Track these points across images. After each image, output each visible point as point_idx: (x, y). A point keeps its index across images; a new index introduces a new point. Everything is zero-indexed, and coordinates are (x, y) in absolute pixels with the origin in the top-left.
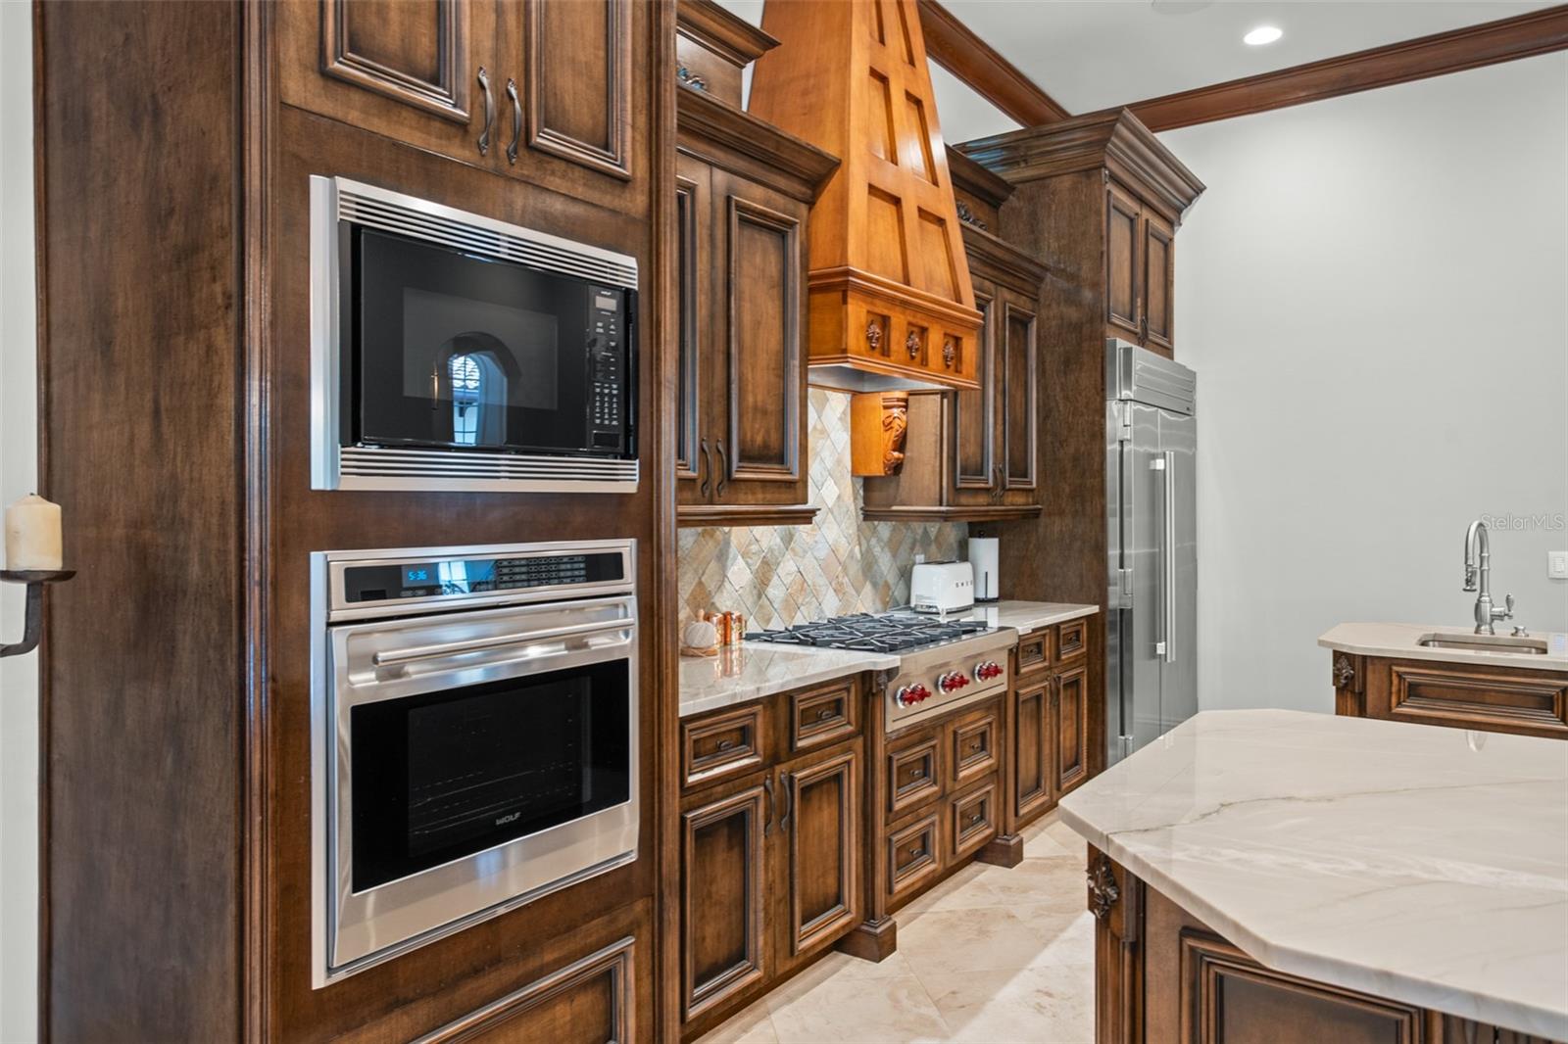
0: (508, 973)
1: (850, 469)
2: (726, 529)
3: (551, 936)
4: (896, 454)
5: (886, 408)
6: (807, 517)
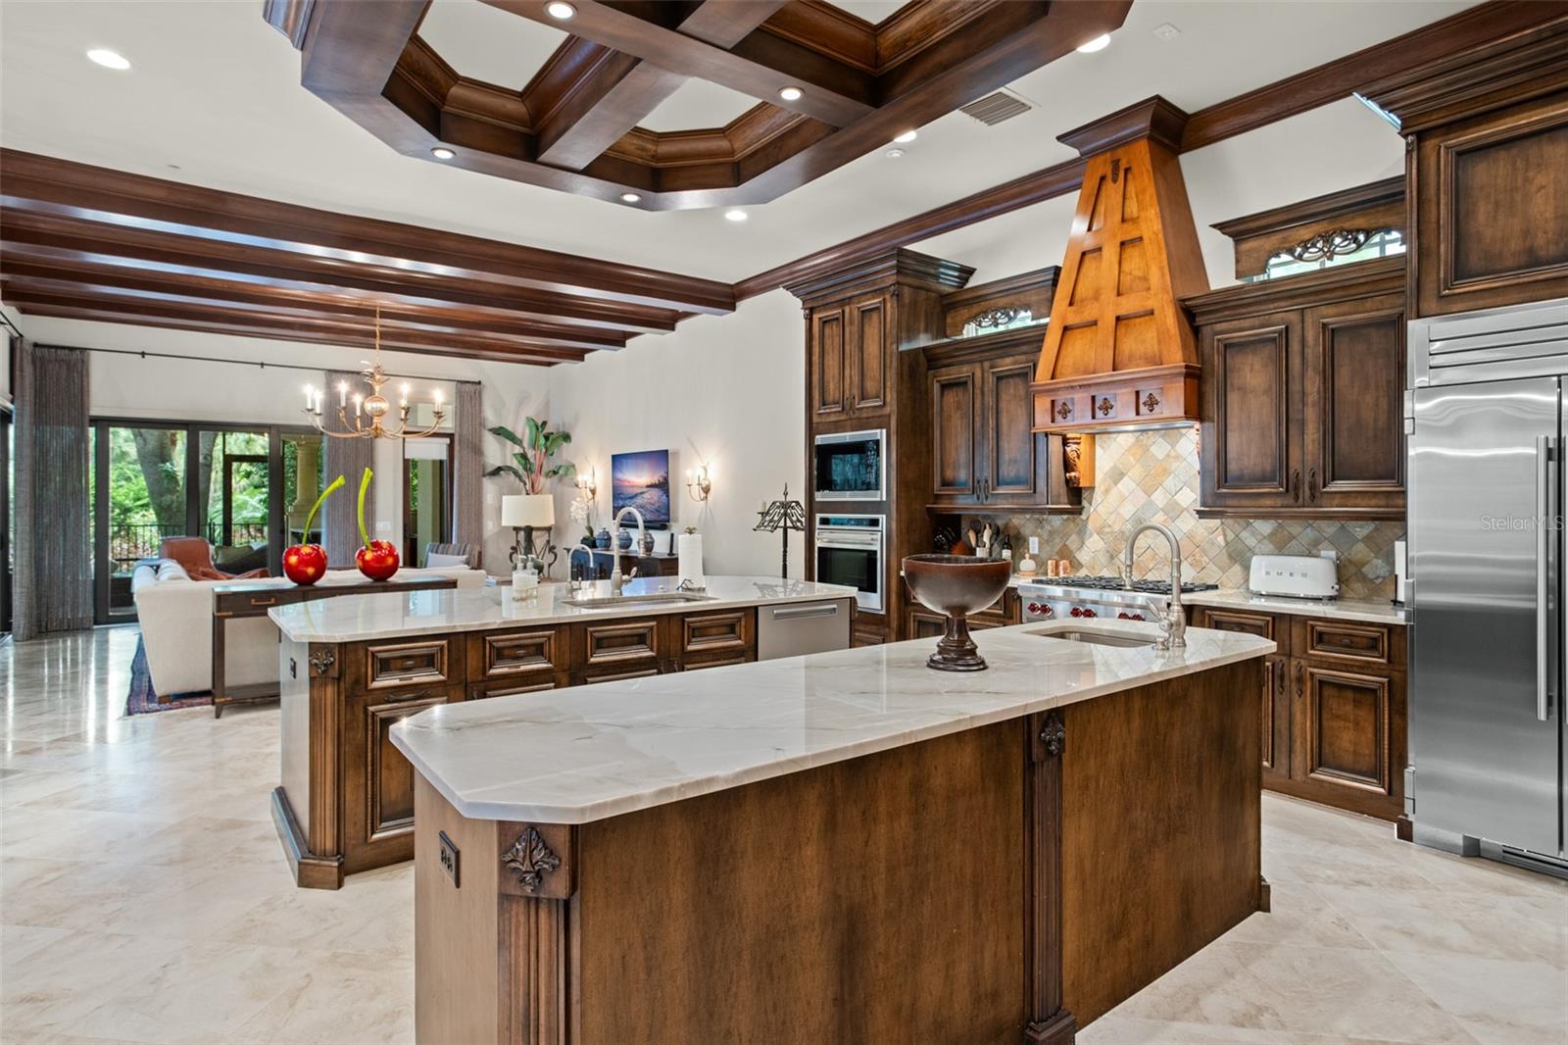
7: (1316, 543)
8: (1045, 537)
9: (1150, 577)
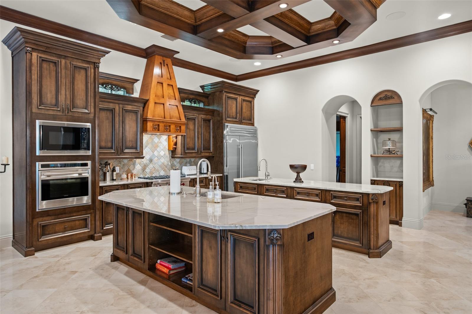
0: (67, 215)
1: (168, 149)
2: (135, 160)
3: (75, 212)
4: (174, 146)
5: (173, 138)
6: (143, 158)
7: (186, 163)
8: (122, 166)
9: (154, 175)
